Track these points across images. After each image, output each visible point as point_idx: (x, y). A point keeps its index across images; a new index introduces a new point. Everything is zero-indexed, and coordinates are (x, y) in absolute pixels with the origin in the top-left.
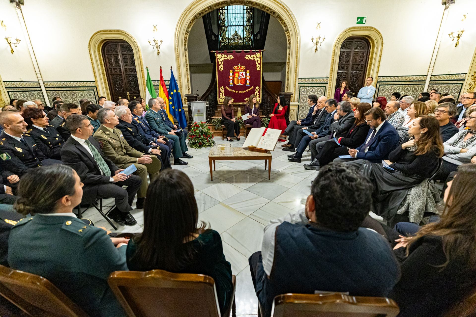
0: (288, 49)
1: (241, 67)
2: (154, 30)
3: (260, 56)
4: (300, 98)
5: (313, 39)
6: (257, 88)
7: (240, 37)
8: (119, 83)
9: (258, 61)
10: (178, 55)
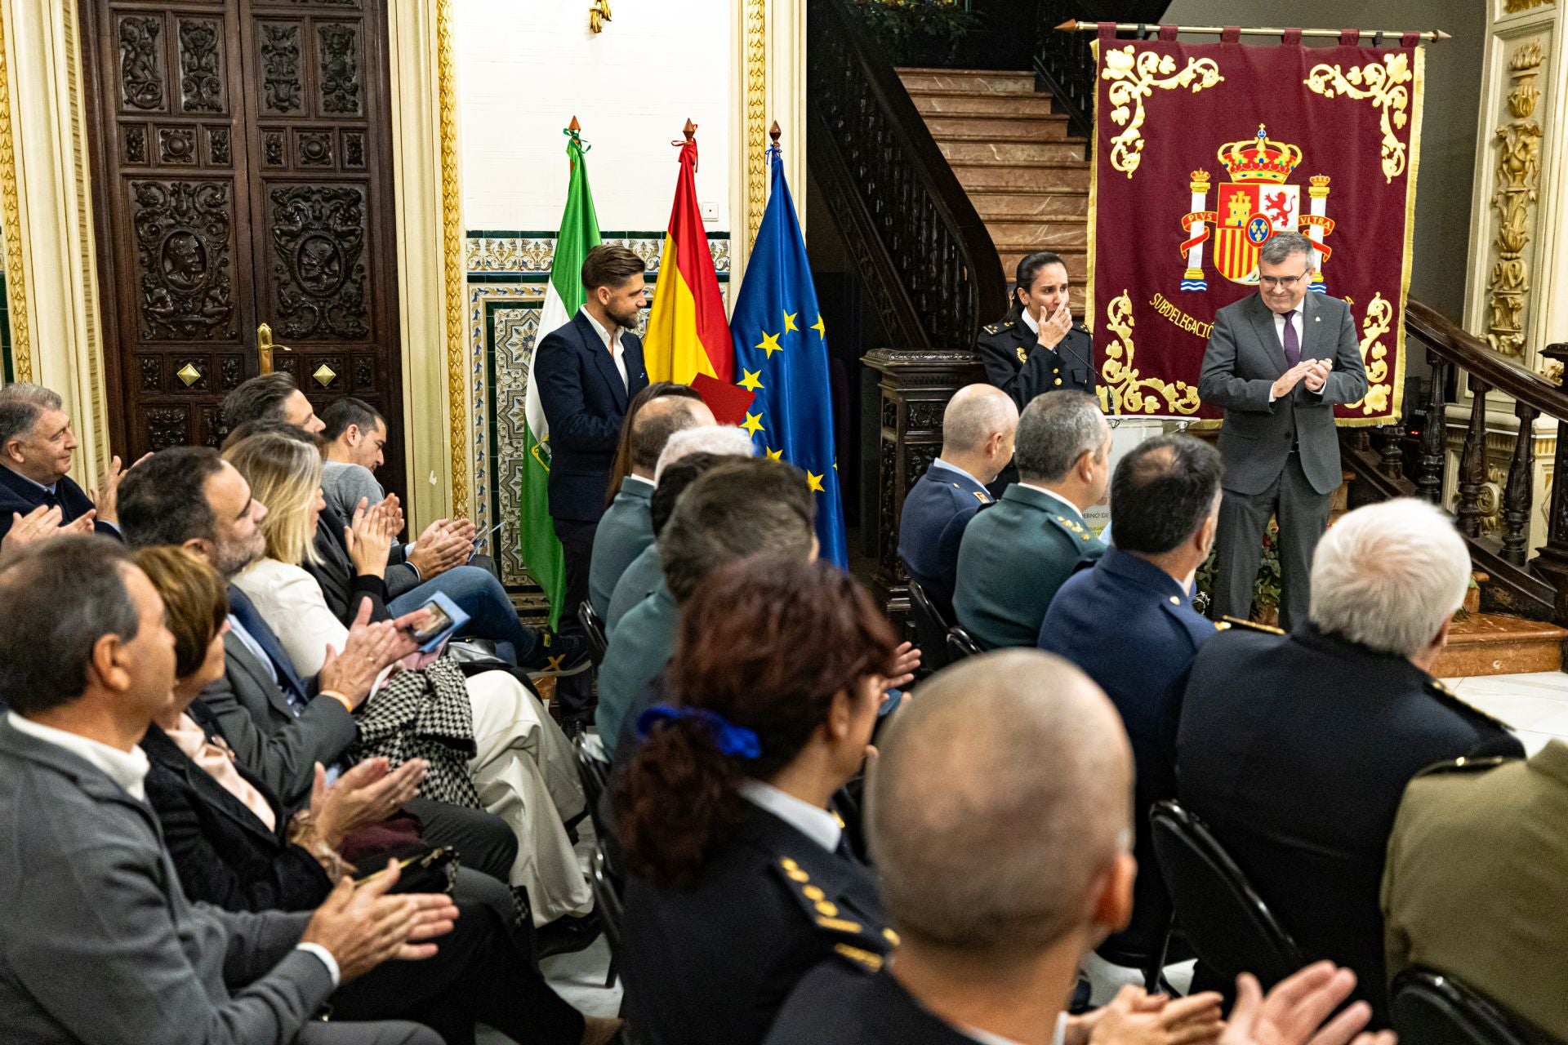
1: (1273, 152)
3: (1407, 76)
6: (1376, 306)
8: (201, 248)
9: (1392, 110)
10: (760, 45)
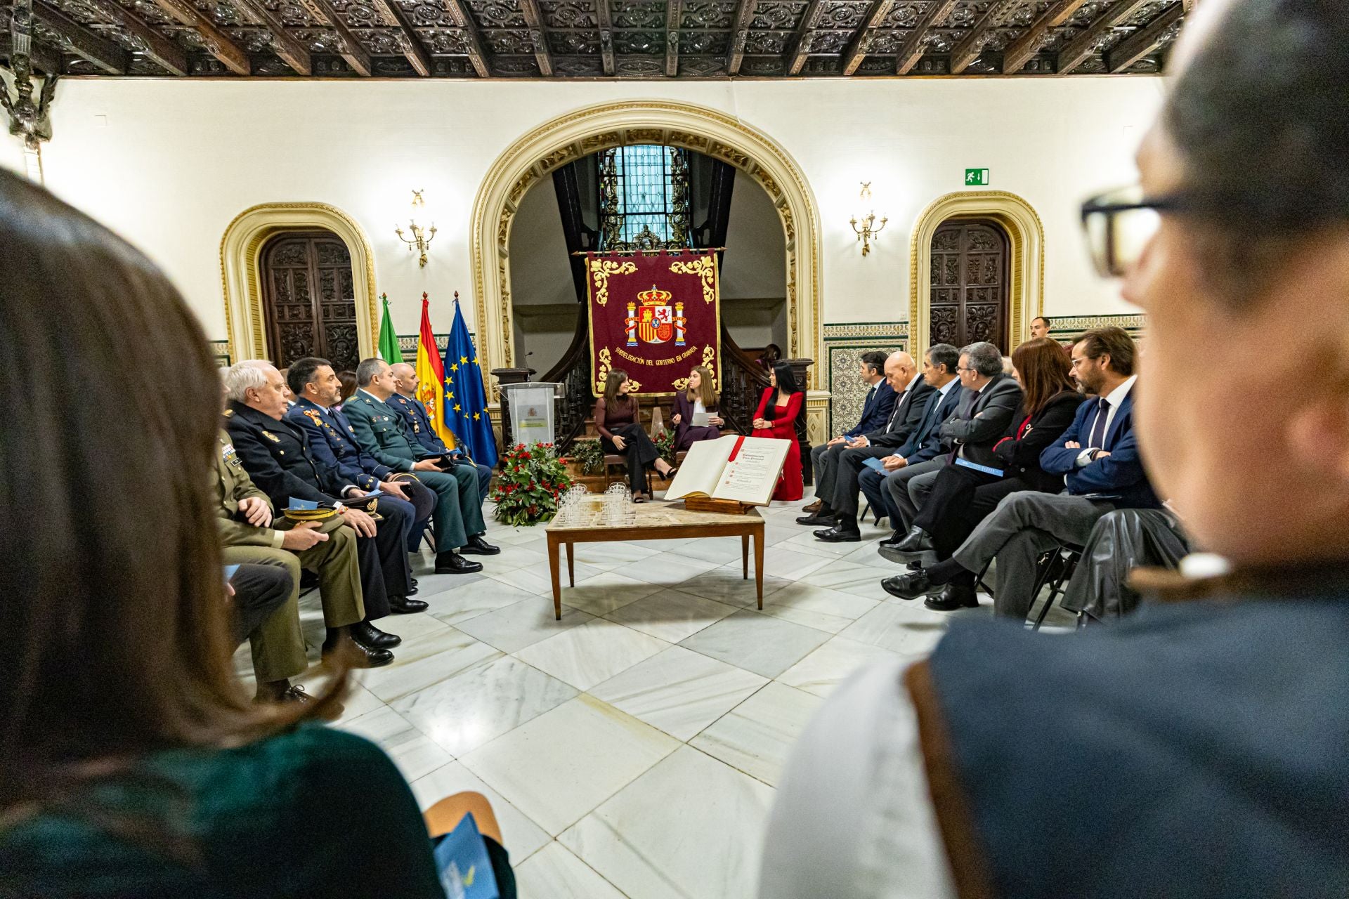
0: (788, 252)
1: (659, 295)
2: (414, 203)
3: (712, 264)
4: (833, 379)
5: (853, 223)
6: (707, 349)
7: (659, 240)
8: (302, 346)
9: (706, 277)
10: (480, 267)
